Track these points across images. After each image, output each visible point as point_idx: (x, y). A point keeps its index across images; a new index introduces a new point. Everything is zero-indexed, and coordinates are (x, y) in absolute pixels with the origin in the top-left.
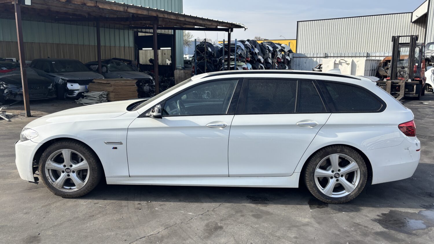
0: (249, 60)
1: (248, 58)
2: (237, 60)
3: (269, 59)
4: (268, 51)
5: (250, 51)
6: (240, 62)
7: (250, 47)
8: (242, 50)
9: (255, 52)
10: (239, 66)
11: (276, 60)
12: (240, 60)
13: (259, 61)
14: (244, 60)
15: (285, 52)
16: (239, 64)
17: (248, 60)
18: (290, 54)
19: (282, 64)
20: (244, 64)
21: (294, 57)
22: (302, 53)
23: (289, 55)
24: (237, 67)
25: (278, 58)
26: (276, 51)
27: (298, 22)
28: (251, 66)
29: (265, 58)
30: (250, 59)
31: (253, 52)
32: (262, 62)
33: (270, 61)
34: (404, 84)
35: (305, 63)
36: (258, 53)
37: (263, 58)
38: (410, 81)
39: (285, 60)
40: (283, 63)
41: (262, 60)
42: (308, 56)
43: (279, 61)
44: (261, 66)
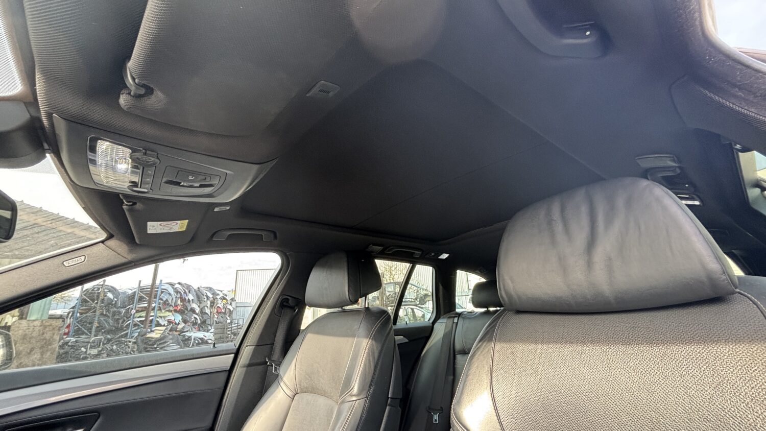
0: (178, 309)
1: (177, 306)
2: (160, 309)
3: (206, 308)
4: (205, 297)
5: (181, 298)
6: (163, 311)
7: (181, 291)
8: (170, 294)
9: (189, 299)
10: (161, 317)
11: (216, 310)
12: (165, 309)
13: (193, 311)
14: (171, 308)
15: (227, 300)
16: (162, 315)
17: (177, 310)
18: (233, 303)
19: (223, 316)
20: (170, 314)
21: (237, 307)
23: (231, 304)
24: (158, 319)
25: (218, 307)
26: (216, 298)
27: (237, 271)
28: (181, 318)
29: (201, 307)
30: (179, 308)
31: (185, 299)
32: (197, 312)
33: (208, 311)
36: (192, 300)
37: (199, 307)
39: (227, 310)
40: (225, 313)
41: (198, 310)
43: (220, 311)
44: (195, 317)
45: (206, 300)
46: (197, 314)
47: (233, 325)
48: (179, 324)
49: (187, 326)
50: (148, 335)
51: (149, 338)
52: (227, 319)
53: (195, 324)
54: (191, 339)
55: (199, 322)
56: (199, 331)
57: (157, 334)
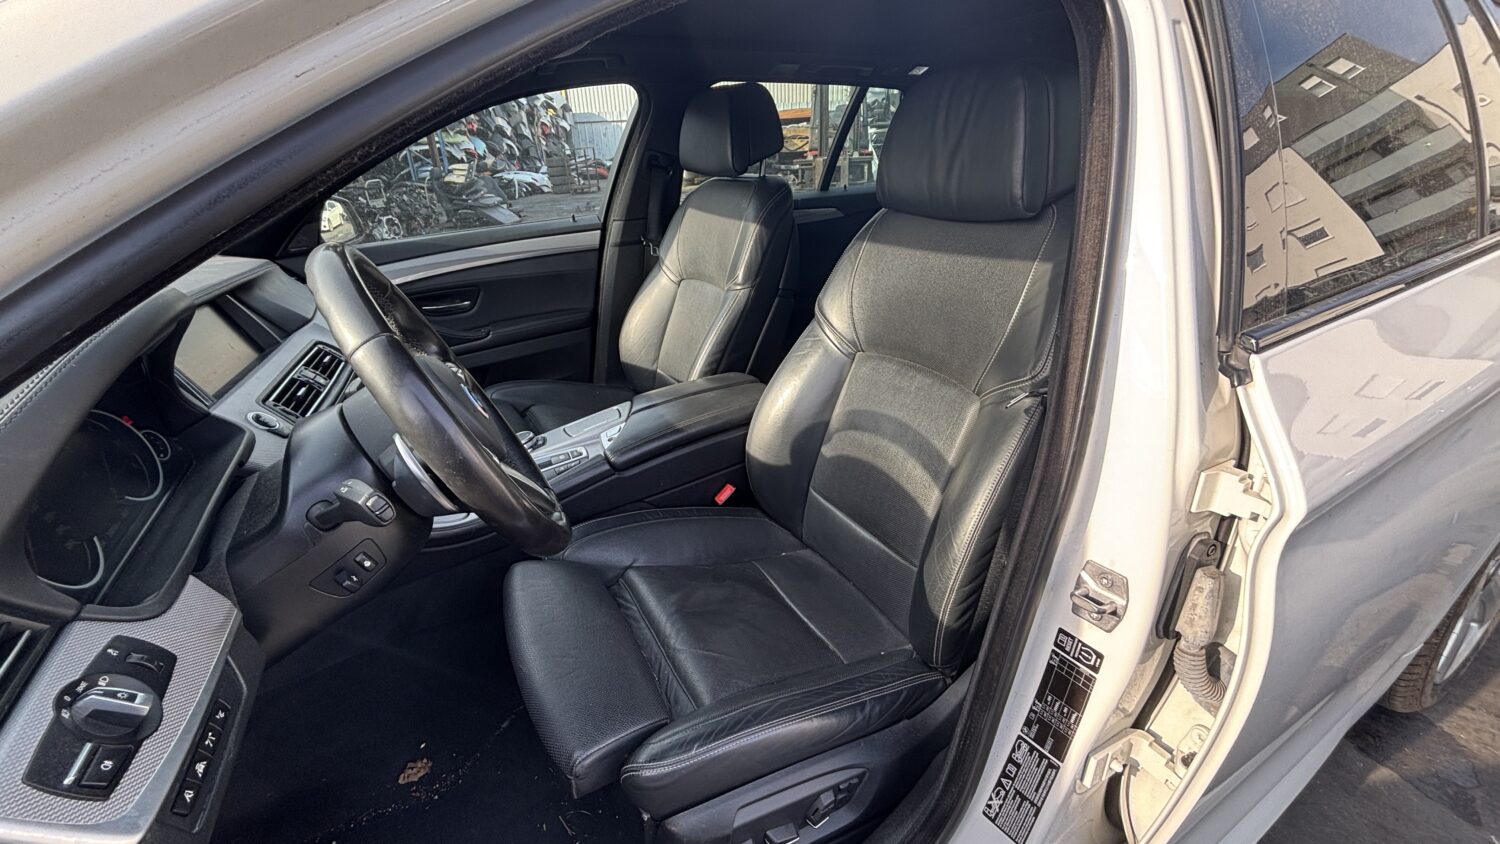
0: (475, 129)
1: (471, 123)
3: (522, 127)
4: (514, 104)
6: (452, 133)
10: (452, 144)
11: (540, 131)
12: (452, 129)
13: (500, 130)
14: (463, 128)
15: (554, 109)
16: (451, 140)
17: (473, 130)
18: (567, 114)
19: (556, 141)
20: (464, 138)
21: (576, 123)
22: (594, 112)
23: (564, 118)
24: (448, 149)
25: (543, 124)
26: (536, 106)
28: (485, 146)
30: (476, 126)
32: (509, 133)
33: (526, 132)
34: (847, 162)
35: (605, 135)
37: (509, 123)
38: (856, 155)
39: (560, 129)
40: (557, 136)
41: (509, 131)
42: (608, 119)
43: (547, 132)
44: (508, 145)
45: (517, 109)
46: (509, 138)
47: (578, 160)
48: (484, 157)
49: (499, 162)
50: (447, 179)
51: (449, 183)
52: (563, 147)
53: (511, 156)
54: (514, 186)
55: (518, 154)
56: (522, 169)
57: (459, 176)
